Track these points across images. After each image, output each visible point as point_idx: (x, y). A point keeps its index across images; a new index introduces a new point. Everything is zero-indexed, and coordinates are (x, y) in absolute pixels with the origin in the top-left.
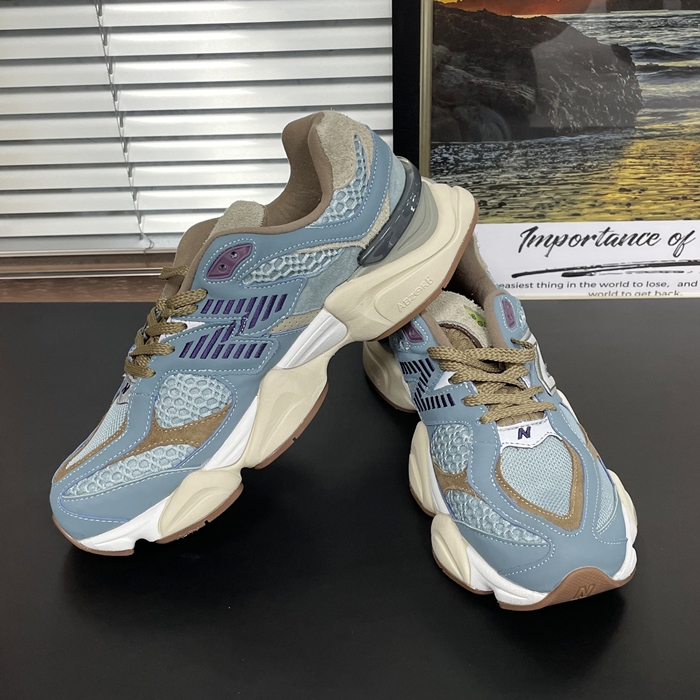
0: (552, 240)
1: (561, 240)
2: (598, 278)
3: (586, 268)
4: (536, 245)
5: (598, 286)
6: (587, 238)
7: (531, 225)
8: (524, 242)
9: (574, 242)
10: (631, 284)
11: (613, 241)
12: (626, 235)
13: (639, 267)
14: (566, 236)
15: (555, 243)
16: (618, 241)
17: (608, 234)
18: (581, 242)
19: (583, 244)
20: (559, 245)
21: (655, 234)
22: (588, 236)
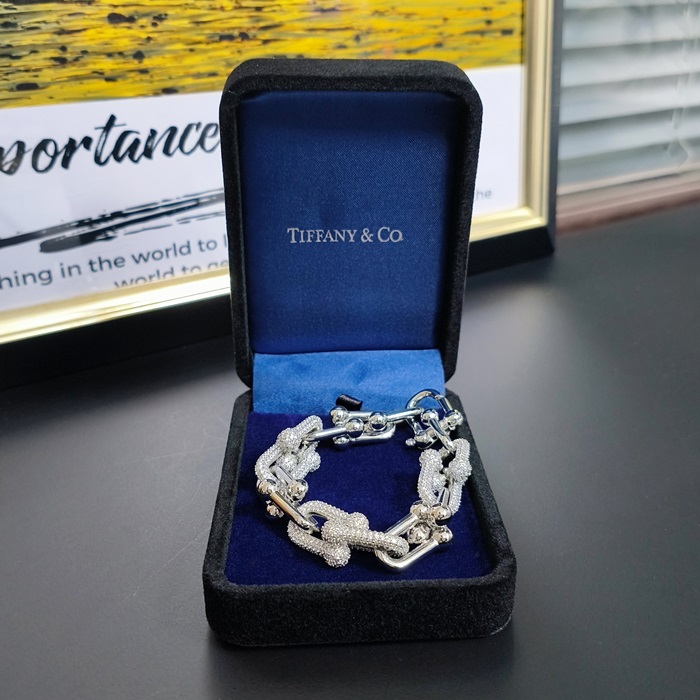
1: (12, 155)
2: (125, 243)
3: (91, 222)
5: (129, 262)
6: (71, 147)
9: (44, 160)
10: (194, 247)
11: (130, 149)
12: (153, 133)
13: (198, 203)
14: (21, 145)
16: (141, 149)
17: (115, 133)
18: (60, 159)
19: (65, 164)
20: (9, 172)
21: (209, 126)
22: (72, 142)
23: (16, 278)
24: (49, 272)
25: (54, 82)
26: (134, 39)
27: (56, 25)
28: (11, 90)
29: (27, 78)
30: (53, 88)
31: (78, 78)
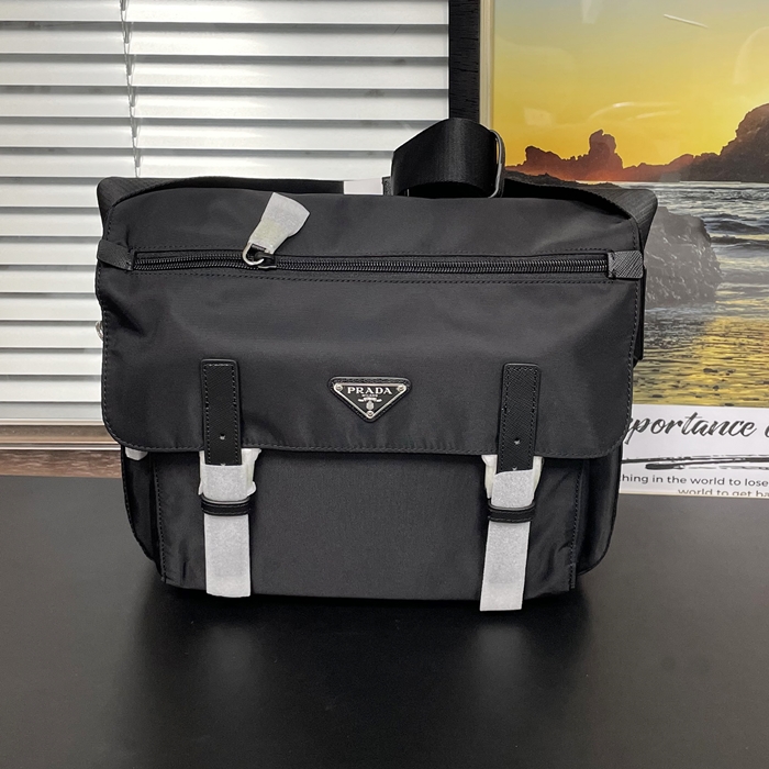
1: (643, 424)
2: (687, 472)
3: (673, 460)
5: (689, 481)
6: (672, 424)
9: (657, 428)
10: (727, 482)
11: (701, 429)
12: (716, 423)
13: (734, 461)
14: (648, 421)
15: (635, 428)
16: (707, 429)
17: (695, 421)
18: (665, 428)
19: (667, 431)
20: (640, 431)
21: (749, 424)
22: (672, 422)
23: (631, 477)
24: (647, 478)
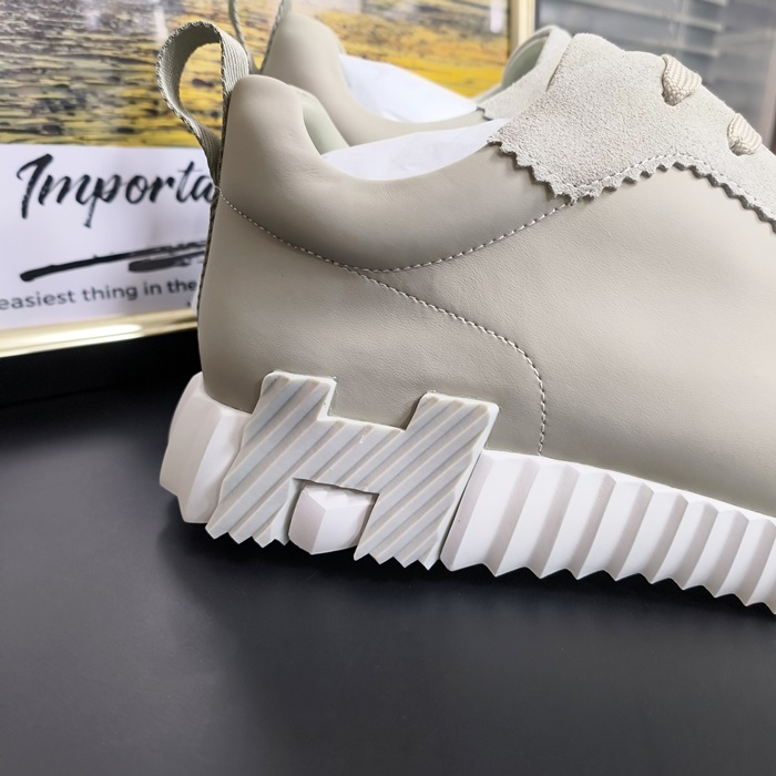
0: (90, 188)
1: (108, 187)
3: (171, 249)
4: (59, 199)
6: (158, 184)
7: (35, 150)
8: (29, 190)
9: (135, 193)
11: (205, 191)
14: (117, 178)
15: (98, 193)
17: (193, 177)
18: (148, 194)
19: (153, 198)
20: (108, 200)
22: (159, 180)
23: (108, 292)
24: (135, 289)
25: (148, 129)
26: (212, 101)
27: (150, 84)
28: (112, 132)
29: (126, 123)
30: (147, 135)
31: (166, 128)
